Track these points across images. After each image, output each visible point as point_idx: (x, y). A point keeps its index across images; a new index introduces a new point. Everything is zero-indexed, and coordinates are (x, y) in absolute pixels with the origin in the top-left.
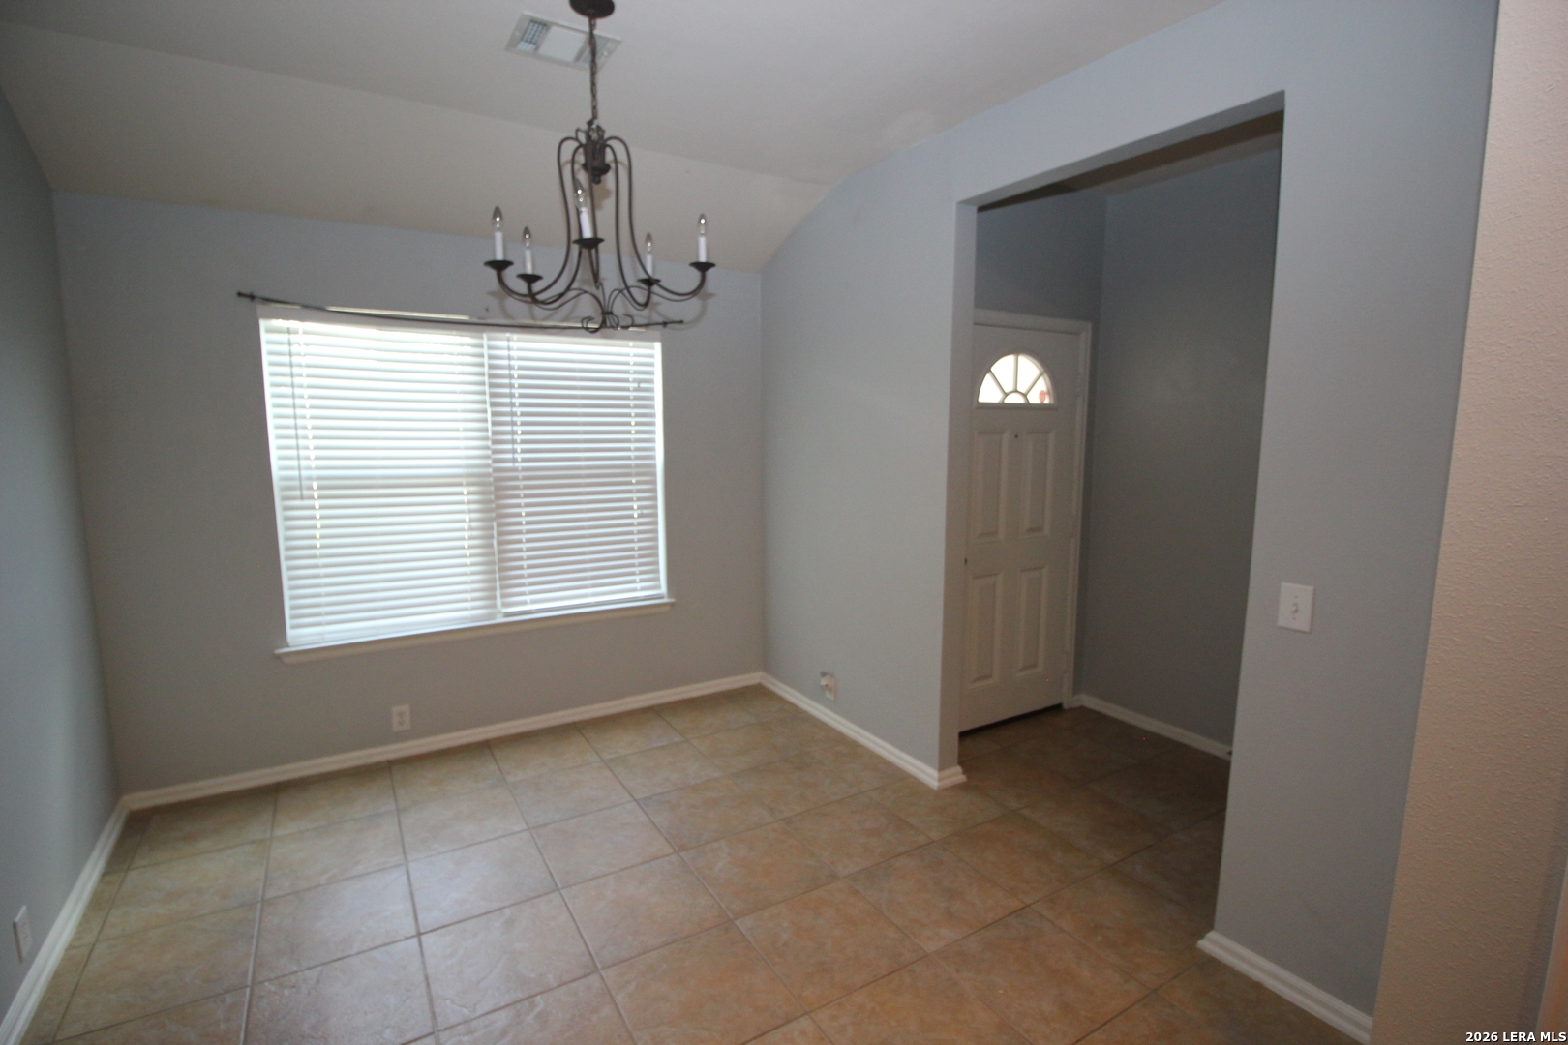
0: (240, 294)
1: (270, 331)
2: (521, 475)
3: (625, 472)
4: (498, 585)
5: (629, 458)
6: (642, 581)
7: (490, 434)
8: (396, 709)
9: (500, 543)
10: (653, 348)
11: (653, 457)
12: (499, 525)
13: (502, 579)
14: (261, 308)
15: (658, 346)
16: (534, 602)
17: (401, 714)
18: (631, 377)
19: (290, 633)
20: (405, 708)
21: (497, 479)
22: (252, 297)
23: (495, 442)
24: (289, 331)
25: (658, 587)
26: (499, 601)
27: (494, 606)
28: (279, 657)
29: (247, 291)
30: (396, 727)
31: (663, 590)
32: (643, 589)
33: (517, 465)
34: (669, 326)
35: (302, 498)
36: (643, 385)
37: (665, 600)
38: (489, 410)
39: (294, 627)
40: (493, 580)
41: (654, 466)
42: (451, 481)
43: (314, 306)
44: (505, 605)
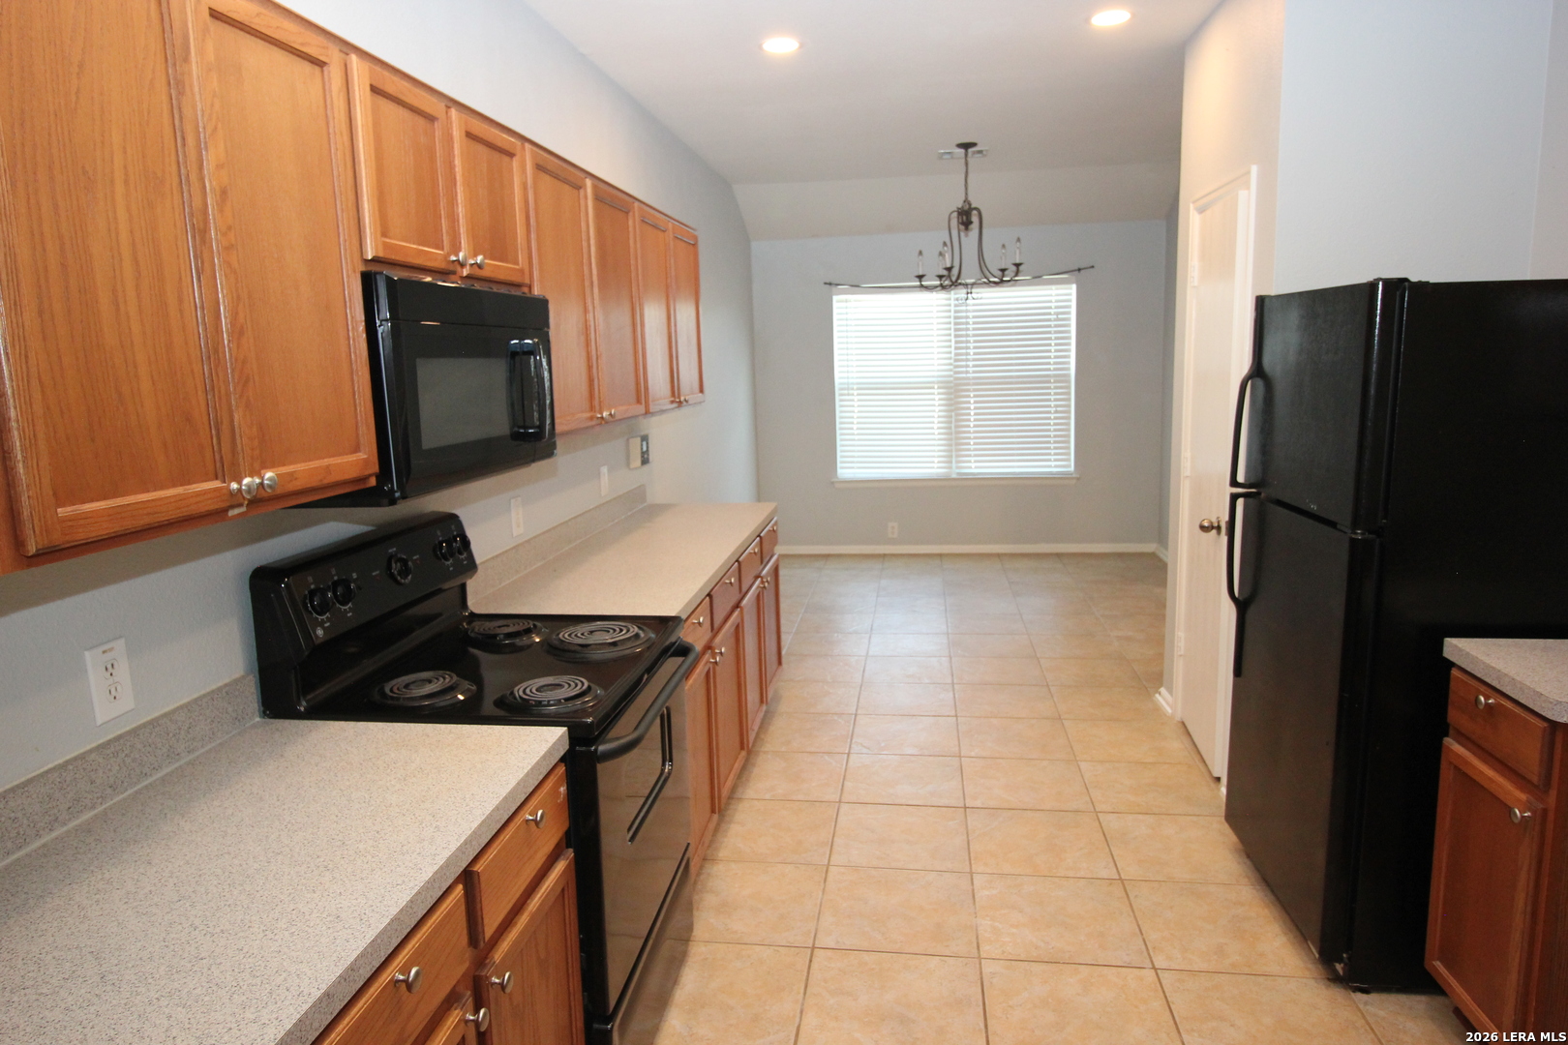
0: (825, 283)
1: (838, 301)
2: (971, 382)
3: (1046, 380)
4: (954, 454)
5: (1049, 370)
6: (1056, 460)
7: (953, 355)
8: (890, 524)
9: (956, 427)
10: (1071, 289)
11: (1068, 369)
12: (957, 415)
13: (957, 451)
14: (834, 289)
15: (1074, 287)
16: (976, 467)
17: (893, 528)
18: (1052, 311)
19: (839, 471)
20: (896, 525)
21: (957, 385)
22: (830, 284)
23: (956, 360)
24: (846, 301)
25: (1069, 466)
26: (954, 465)
27: (951, 468)
28: (833, 483)
29: (828, 282)
30: (890, 536)
31: (1072, 469)
32: (1056, 466)
33: (968, 375)
34: (1082, 272)
35: (848, 395)
36: (1060, 316)
37: (1074, 476)
38: (953, 340)
39: (842, 468)
40: (951, 451)
41: (1069, 375)
42: (928, 386)
43: (855, 286)
44: (958, 468)
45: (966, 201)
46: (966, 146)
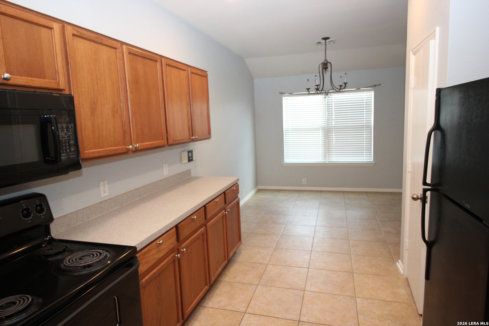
0: (280, 93)
1: (285, 99)
2: (334, 128)
3: (362, 127)
4: (327, 154)
5: (363, 123)
6: (366, 157)
7: (327, 118)
8: (303, 179)
9: (328, 144)
10: (372, 93)
11: (371, 123)
12: (328, 140)
13: (328, 153)
14: (283, 95)
15: (373, 92)
16: (335, 159)
17: (304, 181)
18: (365, 101)
20: (305, 179)
21: (328, 129)
22: (282, 93)
23: (328, 120)
24: (287, 99)
25: (371, 159)
26: (327, 158)
27: (326, 159)
28: (282, 164)
29: (281, 92)
30: (303, 183)
31: (372, 160)
32: (366, 159)
33: (332, 125)
34: (376, 86)
35: (288, 133)
36: (367, 103)
37: (373, 163)
38: (327, 112)
39: (286, 159)
40: (326, 153)
41: (371, 125)
42: (318, 129)
43: (291, 94)
44: (328, 159)
45: (326, 60)
46: (325, 39)
